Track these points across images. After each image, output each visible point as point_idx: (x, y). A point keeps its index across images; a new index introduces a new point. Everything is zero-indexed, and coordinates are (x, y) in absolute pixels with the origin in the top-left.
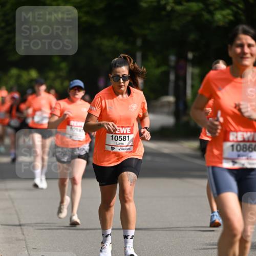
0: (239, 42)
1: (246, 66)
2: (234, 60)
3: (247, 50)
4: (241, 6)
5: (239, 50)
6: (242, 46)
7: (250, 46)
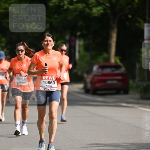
0: (46, 40)
1: (49, 49)
2: (44, 47)
3: (49, 42)
4: (108, 5)
5: (46, 43)
6: (47, 41)
7: (50, 41)
